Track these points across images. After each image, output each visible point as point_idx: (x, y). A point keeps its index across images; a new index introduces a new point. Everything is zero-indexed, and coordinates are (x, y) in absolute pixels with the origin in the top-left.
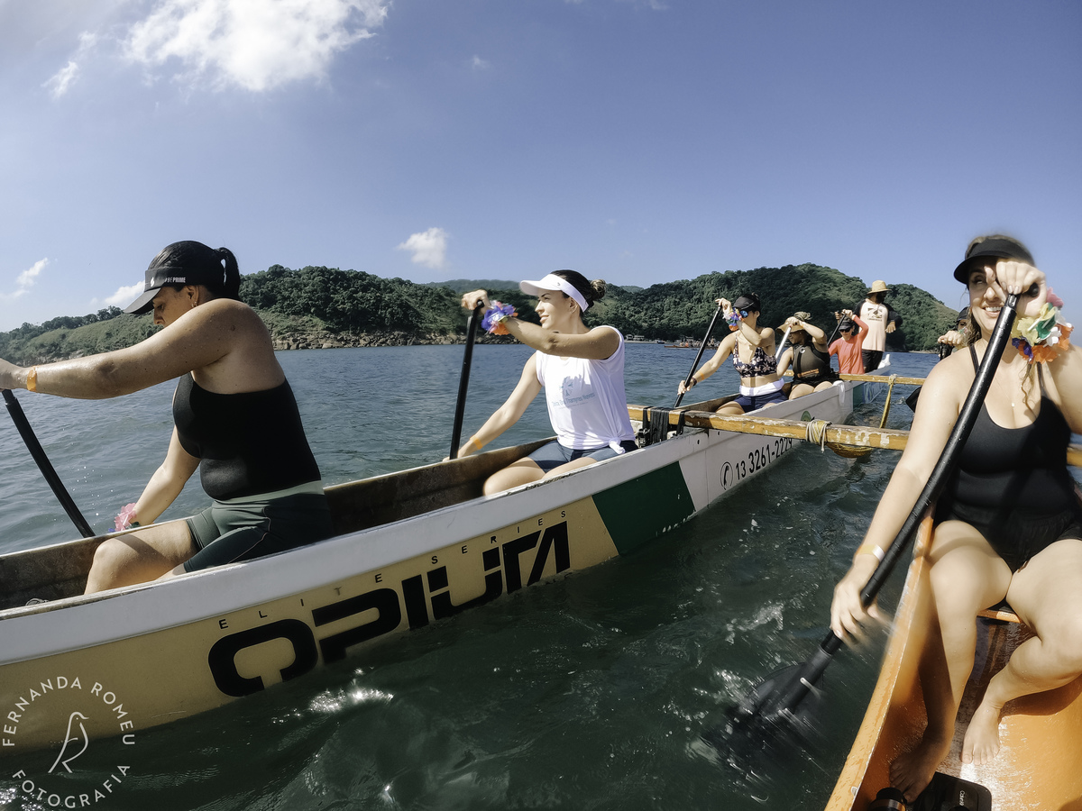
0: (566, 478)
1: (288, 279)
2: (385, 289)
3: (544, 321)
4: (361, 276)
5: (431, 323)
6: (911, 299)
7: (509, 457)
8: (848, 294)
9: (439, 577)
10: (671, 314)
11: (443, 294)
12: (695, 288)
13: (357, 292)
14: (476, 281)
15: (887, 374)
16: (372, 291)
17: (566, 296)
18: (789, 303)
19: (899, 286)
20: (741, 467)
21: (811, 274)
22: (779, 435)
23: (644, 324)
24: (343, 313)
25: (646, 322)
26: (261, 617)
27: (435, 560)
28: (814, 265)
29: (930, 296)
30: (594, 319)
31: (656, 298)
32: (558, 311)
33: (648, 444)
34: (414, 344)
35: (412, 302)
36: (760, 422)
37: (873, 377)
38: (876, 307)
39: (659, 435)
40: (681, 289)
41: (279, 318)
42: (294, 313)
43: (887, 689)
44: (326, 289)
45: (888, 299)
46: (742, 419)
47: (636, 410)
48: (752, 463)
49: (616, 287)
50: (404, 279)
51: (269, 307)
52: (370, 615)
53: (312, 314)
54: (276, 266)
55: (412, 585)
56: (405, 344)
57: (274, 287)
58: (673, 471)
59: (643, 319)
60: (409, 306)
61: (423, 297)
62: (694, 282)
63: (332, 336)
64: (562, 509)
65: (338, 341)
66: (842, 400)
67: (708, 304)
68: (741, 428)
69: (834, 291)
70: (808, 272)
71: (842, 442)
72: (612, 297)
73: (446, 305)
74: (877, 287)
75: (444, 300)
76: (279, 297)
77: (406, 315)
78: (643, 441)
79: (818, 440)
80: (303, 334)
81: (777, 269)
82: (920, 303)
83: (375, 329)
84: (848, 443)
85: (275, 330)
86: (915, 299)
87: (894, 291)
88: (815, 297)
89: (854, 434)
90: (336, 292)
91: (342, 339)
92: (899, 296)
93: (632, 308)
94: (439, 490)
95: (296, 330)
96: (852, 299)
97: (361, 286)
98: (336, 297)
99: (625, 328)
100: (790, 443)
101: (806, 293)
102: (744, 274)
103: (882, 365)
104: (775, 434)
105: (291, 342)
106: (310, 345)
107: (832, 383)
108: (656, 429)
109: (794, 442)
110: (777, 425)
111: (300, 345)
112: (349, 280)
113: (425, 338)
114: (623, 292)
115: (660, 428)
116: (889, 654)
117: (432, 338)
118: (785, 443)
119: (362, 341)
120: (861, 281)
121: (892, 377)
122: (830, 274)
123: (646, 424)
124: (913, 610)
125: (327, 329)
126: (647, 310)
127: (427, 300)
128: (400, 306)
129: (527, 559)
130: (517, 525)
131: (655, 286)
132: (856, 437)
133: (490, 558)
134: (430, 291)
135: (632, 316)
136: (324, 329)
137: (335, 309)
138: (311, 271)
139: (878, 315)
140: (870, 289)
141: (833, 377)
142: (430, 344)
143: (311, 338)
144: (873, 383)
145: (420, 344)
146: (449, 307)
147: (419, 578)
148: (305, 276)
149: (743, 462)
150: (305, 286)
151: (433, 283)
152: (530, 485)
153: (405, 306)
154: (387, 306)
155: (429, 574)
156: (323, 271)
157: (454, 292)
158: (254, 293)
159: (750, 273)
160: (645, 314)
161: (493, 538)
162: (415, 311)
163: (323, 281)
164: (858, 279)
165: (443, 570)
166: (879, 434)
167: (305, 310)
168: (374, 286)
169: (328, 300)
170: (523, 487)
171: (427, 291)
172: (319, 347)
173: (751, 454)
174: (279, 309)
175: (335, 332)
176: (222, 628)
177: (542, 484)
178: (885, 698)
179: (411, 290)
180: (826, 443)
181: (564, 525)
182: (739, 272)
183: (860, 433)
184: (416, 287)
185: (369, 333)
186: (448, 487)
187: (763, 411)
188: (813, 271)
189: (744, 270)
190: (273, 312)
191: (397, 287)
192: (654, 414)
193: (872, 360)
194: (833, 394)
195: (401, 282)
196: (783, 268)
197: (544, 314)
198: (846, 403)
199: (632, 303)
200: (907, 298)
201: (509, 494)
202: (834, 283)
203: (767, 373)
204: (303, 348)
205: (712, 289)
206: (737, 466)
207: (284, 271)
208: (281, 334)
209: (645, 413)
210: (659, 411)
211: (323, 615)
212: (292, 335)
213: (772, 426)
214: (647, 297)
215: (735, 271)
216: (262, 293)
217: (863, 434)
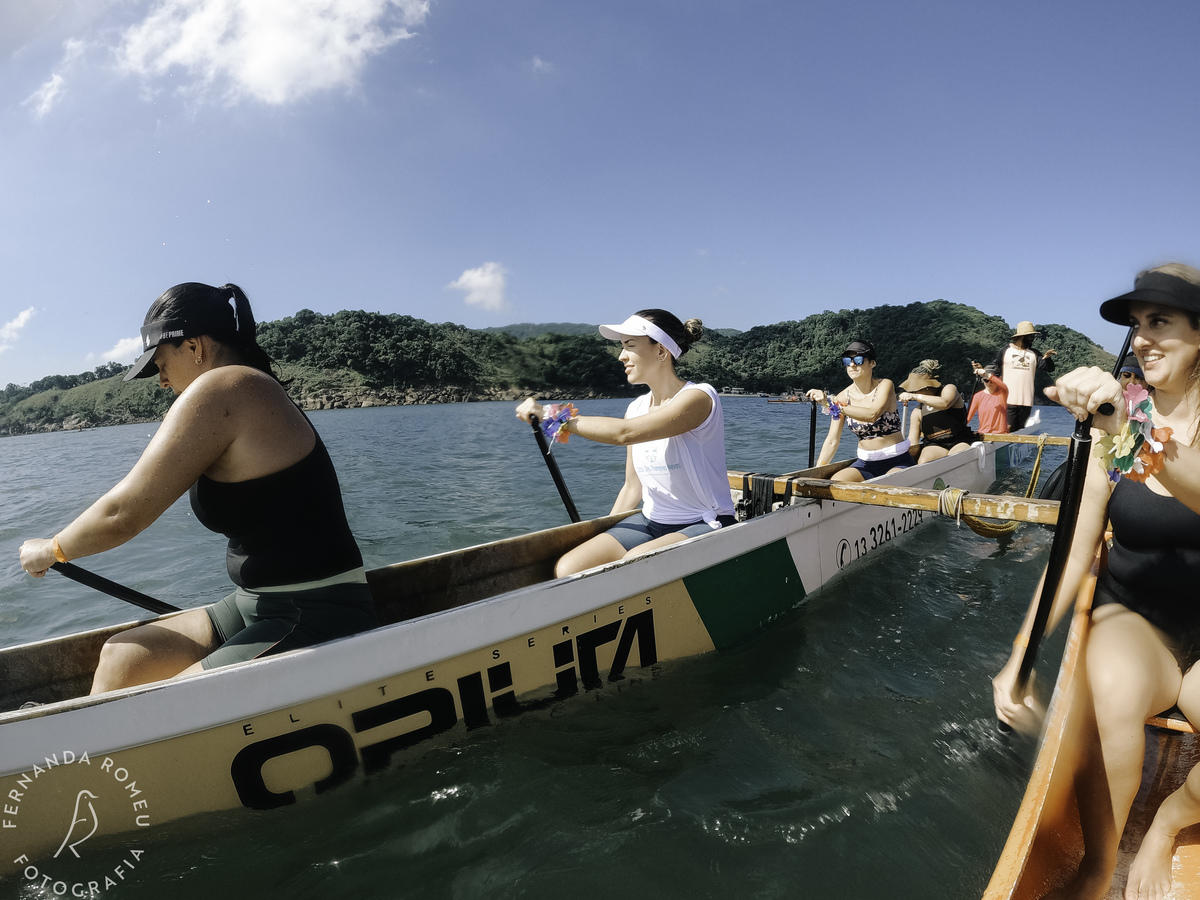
0: (651, 558)
1: (320, 326)
2: (434, 336)
3: (629, 372)
4: (407, 321)
5: (490, 375)
6: (1063, 342)
7: (584, 533)
8: (988, 337)
9: (501, 675)
10: (775, 361)
11: (502, 341)
12: (804, 330)
13: (402, 341)
14: (541, 325)
15: (1036, 432)
16: (420, 339)
17: (653, 342)
18: (917, 348)
19: (1049, 326)
20: (861, 545)
21: (944, 312)
22: (905, 506)
23: (743, 374)
24: (385, 365)
25: (746, 372)
26: (293, 721)
27: (496, 654)
28: (946, 302)
29: (1086, 338)
30: (683, 368)
31: (757, 343)
32: (645, 360)
33: (749, 517)
34: (471, 400)
35: (467, 350)
36: (883, 491)
37: (1018, 437)
38: (1022, 353)
39: (762, 507)
40: (787, 331)
41: (310, 373)
42: (326, 366)
43: (1033, 811)
44: (365, 337)
45: (1036, 342)
46: (861, 488)
47: (735, 477)
48: (875, 540)
50: (457, 324)
51: (298, 359)
52: (422, 719)
53: (349, 367)
54: (305, 311)
55: (469, 684)
56: (460, 400)
57: (303, 336)
58: (779, 548)
59: (742, 368)
60: (464, 355)
61: (480, 344)
62: (802, 323)
63: (373, 392)
64: (647, 595)
65: (381, 398)
66: (982, 465)
67: (820, 350)
68: (860, 497)
69: (971, 333)
70: (940, 311)
71: (981, 514)
72: (704, 342)
73: (506, 354)
74: (1023, 328)
75: (505, 348)
76: (309, 348)
77: (460, 367)
78: (743, 514)
79: (953, 513)
80: (338, 391)
81: (902, 307)
82: (1074, 347)
83: (424, 383)
84: (989, 515)
85: (305, 386)
86: (1068, 342)
87: (1043, 332)
88: (948, 340)
89: (996, 505)
90: (376, 340)
91: (385, 396)
92: (1049, 339)
93: (729, 355)
94: (500, 572)
95: (331, 386)
96: (993, 343)
97: (406, 332)
98: (377, 346)
99: (720, 379)
100: (920, 516)
101: (937, 336)
102: (863, 313)
103: (1030, 422)
104: (901, 506)
105: (324, 400)
106: (347, 403)
107: (970, 444)
108: (759, 500)
109: (925, 515)
110: (904, 495)
111: (336, 404)
112: (391, 326)
113: (483, 393)
114: (718, 336)
115: (764, 498)
116: (1036, 769)
117: (491, 394)
118: (914, 516)
119: (408, 398)
120: (1003, 321)
121: (1042, 437)
122: (966, 313)
123: (747, 494)
124: (1065, 716)
125: (367, 384)
126: (746, 357)
127: (485, 349)
128: (453, 356)
129: (605, 654)
130: (593, 613)
131: (756, 328)
132: (999, 509)
133: (562, 653)
134: (487, 338)
135: (729, 364)
136: (363, 385)
137: (376, 361)
138: (346, 316)
139: (1025, 362)
140: (1015, 331)
141: (971, 437)
142: (489, 400)
143: (349, 394)
144: (1020, 444)
145: (478, 400)
146: (510, 357)
147: (478, 675)
148: (339, 323)
149: (863, 539)
150: (340, 334)
151: (489, 329)
152: (608, 566)
153: (459, 356)
154: (438, 355)
155: (491, 671)
156: (361, 316)
157: (515, 338)
158: (280, 343)
159: (870, 312)
160: (745, 362)
161: (565, 629)
162: (471, 361)
163: (361, 328)
164: (999, 319)
165: (506, 666)
166: (1025, 504)
167: (341, 362)
168: (422, 332)
169: (367, 350)
170: (600, 568)
171: (484, 338)
172: (358, 406)
173: (873, 529)
174: (309, 362)
175: (377, 387)
176: (246, 734)
177: (622, 565)
178: (1030, 822)
179: (466, 337)
180: (963, 516)
181: (649, 613)
182: (856, 311)
183: (1003, 504)
184: (471, 333)
185: (416, 388)
186: (512, 569)
187: (886, 478)
188: (946, 309)
189: (863, 308)
190: (303, 366)
191: (449, 335)
192: (757, 482)
193: (1017, 417)
194: (972, 458)
195: (453, 327)
196: (910, 306)
197: (629, 363)
198: (988, 468)
199: (729, 349)
200: (1058, 341)
201: (583, 577)
202: (971, 323)
203: (889, 432)
204: (339, 407)
205: (825, 331)
206: (857, 543)
207: (314, 317)
208: (313, 391)
209: (746, 480)
210: (762, 478)
211: (366, 719)
212: (325, 392)
213: (898, 495)
214: (746, 341)
215: (851, 309)
216: (288, 342)
217: (1007, 505)
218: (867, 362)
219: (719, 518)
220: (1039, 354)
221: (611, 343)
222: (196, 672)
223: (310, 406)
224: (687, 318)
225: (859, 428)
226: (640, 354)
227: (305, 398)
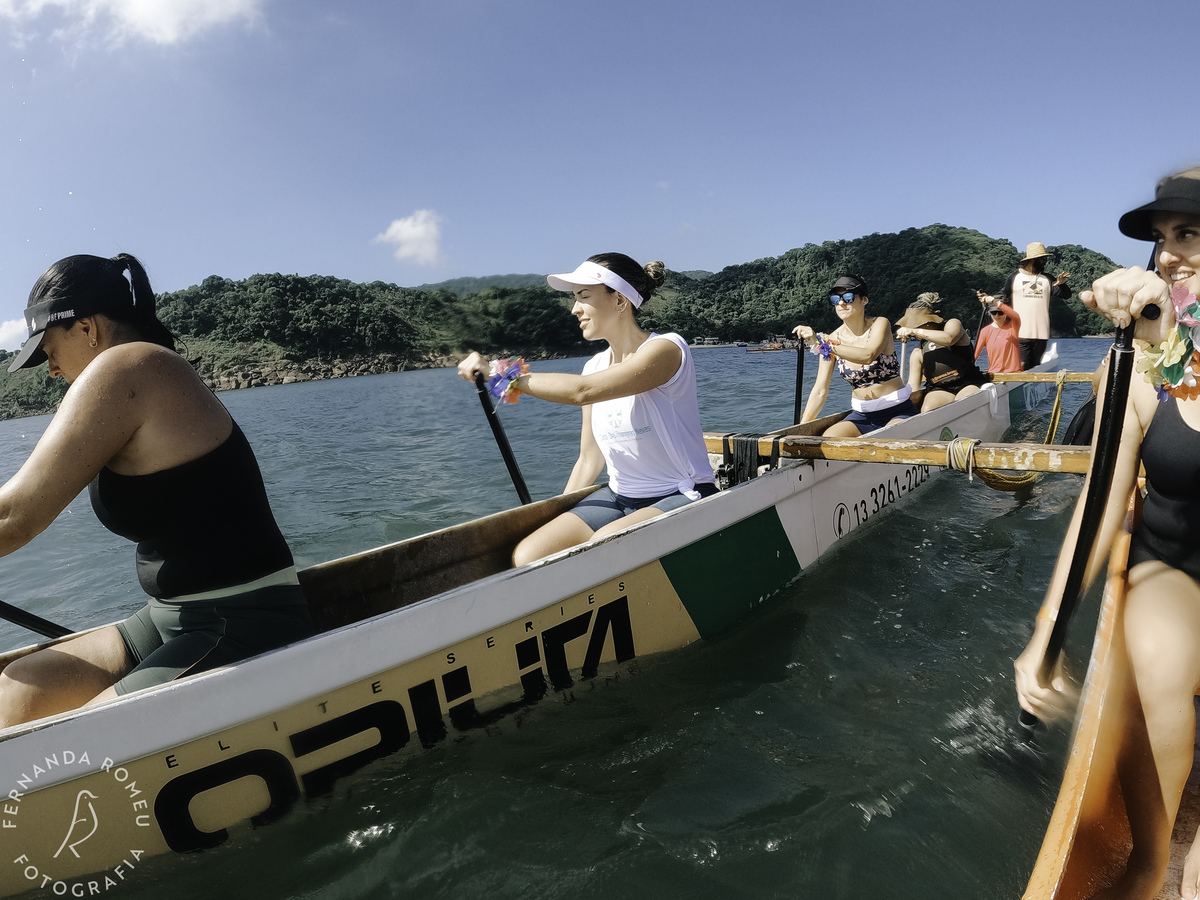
0: (622, 538)
1: (230, 294)
2: (362, 298)
3: (585, 327)
4: (330, 282)
5: (428, 339)
6: (1079, 265)
7: (544, 514)
8: (993, 263)
9: (458, 681)
10: (753, 305)
11: (440, 299)
12: (783, 267)
13: (324, 305)
14: (484, 279)
15: (1054, 370)
16: (345, 302)
17: (610, 290)
18: (914, 281)
19: (1063, 247)
20: (861, 510)
21: (942, 237)
22: (909, 461)
23: (716, 321)
24: (307, 334)
25: (720, 318)
26: (222, 749)
27: (451, 658)
28: (944, 226)
29: (1105, 259)
30: (648, 319)
31: (731, 285)
32: (601, 311)
33: (732, 484)
34: (407, 369)
35: (400, 312)
36: (883, 445)
37: (1034, 375)
38: (1033, 279)
39: (746, 472)
40: (765, 270)
41: (222, 348)
42: (241, 339)
43: (1073, 802)
44: (282, 304)
45: (1049, 266)
46: (858, 443)
47: (713, 439)
48: (876, 502)
49: (675, 274)
50: (387, 282)
51: (207, 333)
52: (370, 737)
53: (266, 338)
54: (213, 277)
55: (423, 694)
56: (395, 369)
57: (212, 306)
58: (768, 518)
59: (714, 314)
60: (397, 317)
61: (415, 304)
62: (781, 259)
63: (296, 366)
64: (620, 580)
65: (305, 372)
66: (994, 409)
67: (802, 289)
68: (857, 454)
69: (974, 260)
70: (937, 236)
71: (996, 466)
72: (670, 287)
73: (445, 314)
74: (1033, 251)
75: (442, 306)
76: (220, 319)
77: (393, 331)
78: (725, 481)
79: (964, 466)
80: (255, 366)
81: (894, 235)
82: (1092, 270)
83: (353, 352)
84: (1005, 467)
85: (218, 364)
86: (1085, 264)
87: (1056, 255)
88: (948, 269)
89: (1013, 455)
90: (296, 306)
91: (309, 370)
92: (1063, 262)
93: (699, 301)
94: (452, 563)
95: (246, 362)
96: (999, 270)
97: (329, 295)
98: (297, 313)
99: (691, 328)
100: (927, 471)
101: (936, 266)
102: (850, 244)
103: (1048, 357)
104: (905, 461)
105: (240, 378)
106: (265, 380)
107: (979, 386)
108: (742, 464)
109: (932, 470)
110: (907, 449)
111: (253, 382)
112: (312, 289)
113: (420, 360)
114: (686, 279)
115: (748, 462)
116: (1073, 754)
117: (430, 360)
118: (919, 472)
119: (335, 371)
120: (1010, 244)
121: (1061, 374)
122: (967, 237)
123: (728, 458)
124: (1104, 692)
125: (288, 357)
126: (719, 301)
127: (420, 309)
128: (384, 319)
129: (576, 651)
130: (559, 605)
131: (728, 268)
132: (1016, 459)
133: (526, 651)
134: (422, 297)
135: (700, 311)
136: (283, 358)
137: (297, 330)
138: (260, 280)
139: (1038, 290)
140: (1024, 254)
141: (980, 378)
142: (428, 367)
143: (267, 370)
144: (1036, 384)
145: (415, 369)
146: (450, 317)
147: (431, 683)
148: (253, 289)
149: (863, 502)
150: (254, 301)
151: (424, 286)
152: (573, 549)
153: (391, 320)
154: (367, 320)
155: (446, 678)
156: (277, 279)
157: (455, 295)
158: (186, 315)
159: (858, 242)
160: (718, 308)
161: (529, 625)
162: (405, 324)
163: (277, 293)
164: (1006, 242)
165: (463, 671)
166: (1046, 452)
167: (257, 334)
168: (347, 294)
169: (286, 318)
170: (565, 552)
171: (418, 296)
172: (279, 382)
173: (874, 490)
174: (220, 336)
175: (299, 360)
176: (170, 767)
177: (590, 548)
178: (1070, 814)
179: (398, 297)
180: (975, 469)
181: (623, 601)
182: (842, 242)
183: (1020, 453)
184: (403, 292)
185: (344, 359)
186: (465, 559)
187: (886, 431)
188: (944, 234)
189: (849, 238)
190: (213, 340)
191: (379, 295)
192: (738, 443)
193: (1031, 352)
194: (983, 402)
195: (382, 287)
196: (902, 232)
197: (584, 317)
198: (1001, 414)
199: (698, 293)
200: (1074, 264)
201: (546, 564)
202: (974, 248)
203: (887, 378)
204: (257, 385)
205: (807, 267)
206: (856, 507)
207: (224, 283)
208: (226, 368)
209: (726, 442)
210: (744, 439)
211: (306, 741)
212: (240, 369)
213: (900, 449)
214: (718, 284)
215: (836, 241)
216: (196, 315)
217: (1025, 454)
218: (858, 299)
219: (697, 487)
220: (1052, 279)
221: (565, 295)
222: (108, 699)
223: (224, 386)
224: (647, 261)
225: (853, 375)
226: (596, 305)
227: (218, 377)
